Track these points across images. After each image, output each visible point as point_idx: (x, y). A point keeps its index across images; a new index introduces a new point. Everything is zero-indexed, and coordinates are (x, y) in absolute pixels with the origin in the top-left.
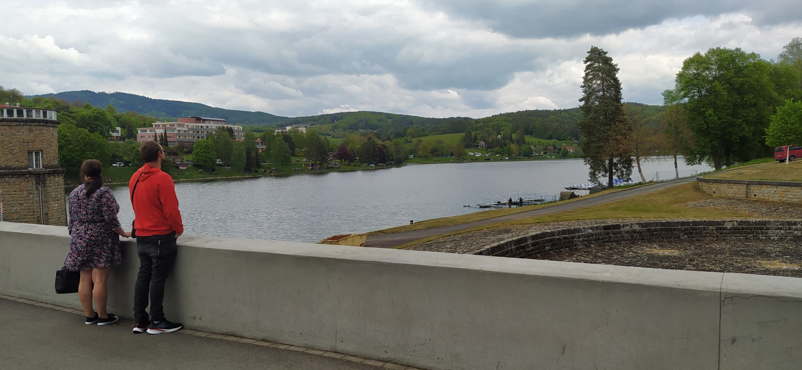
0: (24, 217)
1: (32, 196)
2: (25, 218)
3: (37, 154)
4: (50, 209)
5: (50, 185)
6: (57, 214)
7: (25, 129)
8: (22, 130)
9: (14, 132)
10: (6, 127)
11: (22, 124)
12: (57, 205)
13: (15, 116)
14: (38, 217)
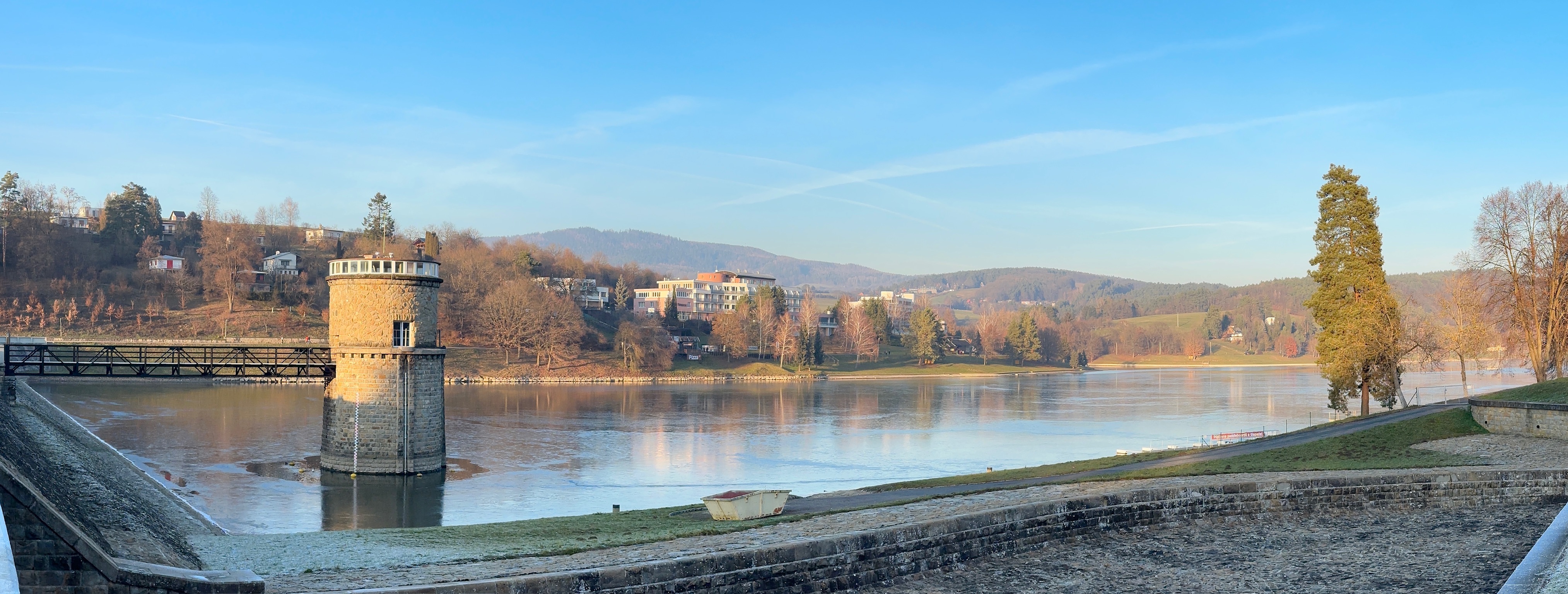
0: (383, 414)
1: (394, 386)
2: (384, 417)
3: (406, 326)
4: (418, 406)
5: (420, 371)
6: (427, 415)
10: (370, 287)
11: (389, 281)
12: (428, 401)
13: (381, 270)
14: (401, 417)
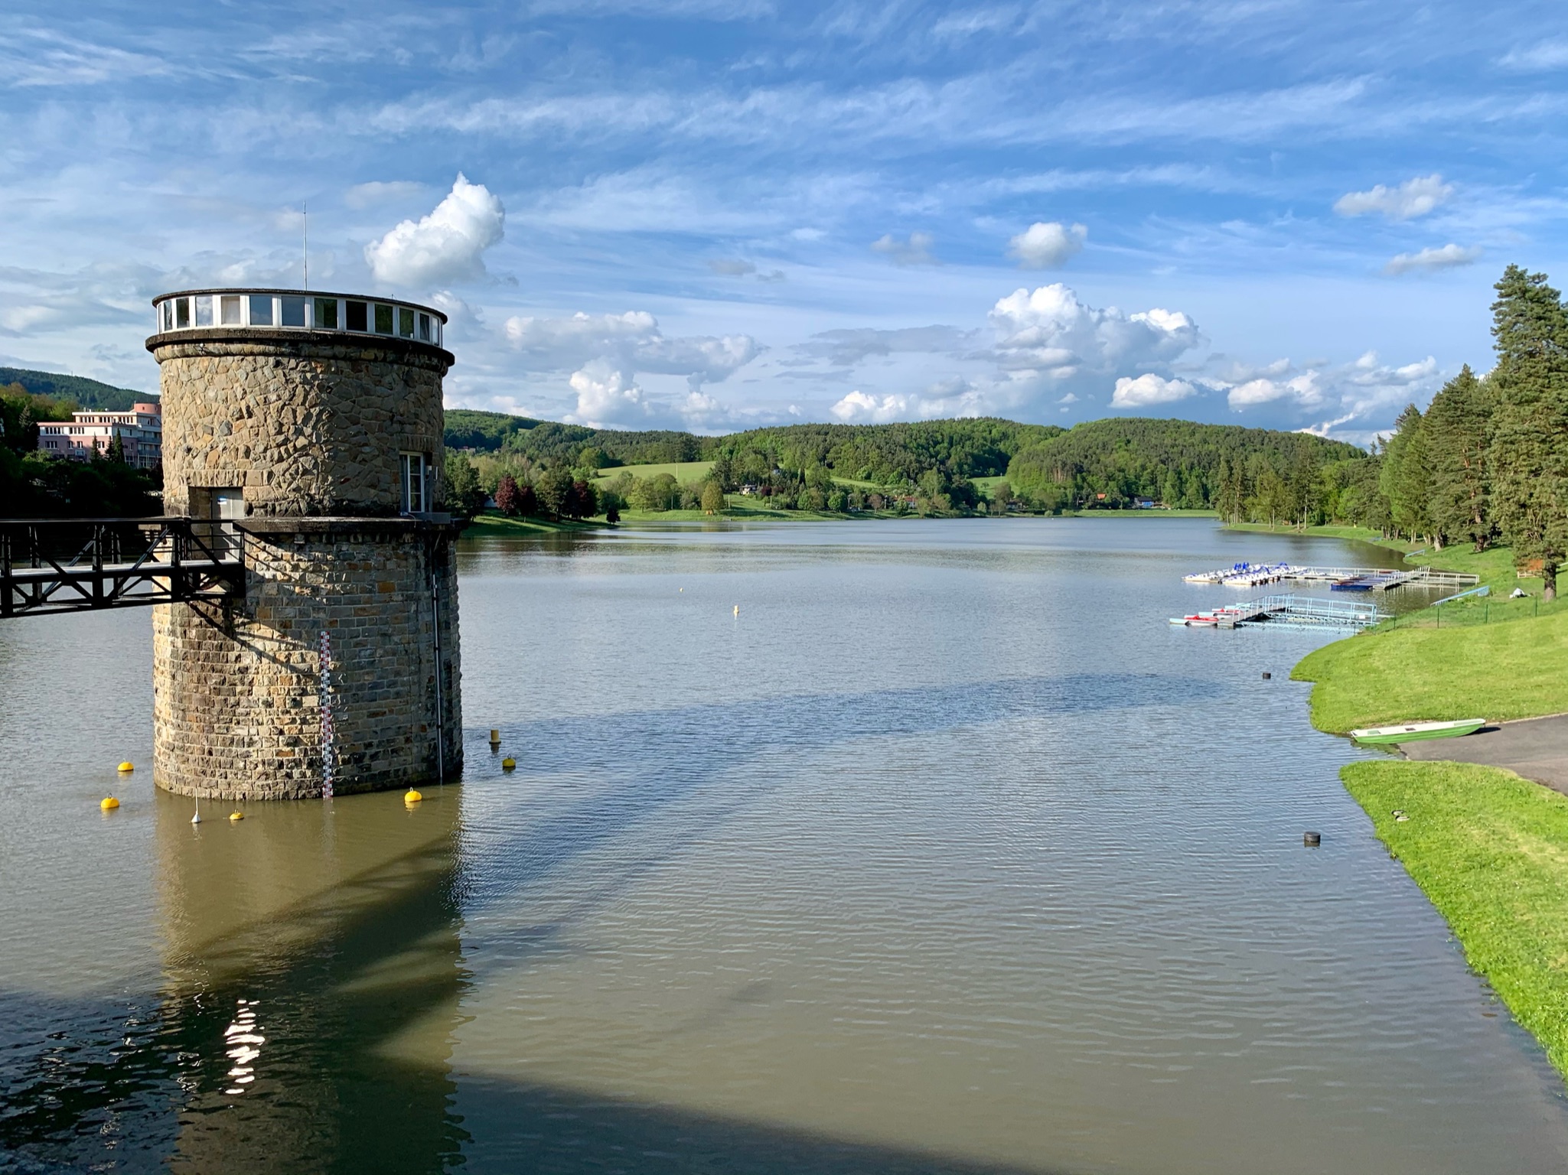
3: (415, 463)
7: (394, 375)
8: (388, 379)
9: (366, 381)
11: (389, 353)
